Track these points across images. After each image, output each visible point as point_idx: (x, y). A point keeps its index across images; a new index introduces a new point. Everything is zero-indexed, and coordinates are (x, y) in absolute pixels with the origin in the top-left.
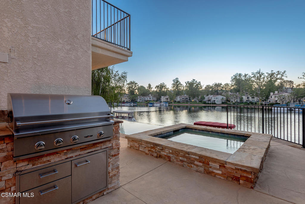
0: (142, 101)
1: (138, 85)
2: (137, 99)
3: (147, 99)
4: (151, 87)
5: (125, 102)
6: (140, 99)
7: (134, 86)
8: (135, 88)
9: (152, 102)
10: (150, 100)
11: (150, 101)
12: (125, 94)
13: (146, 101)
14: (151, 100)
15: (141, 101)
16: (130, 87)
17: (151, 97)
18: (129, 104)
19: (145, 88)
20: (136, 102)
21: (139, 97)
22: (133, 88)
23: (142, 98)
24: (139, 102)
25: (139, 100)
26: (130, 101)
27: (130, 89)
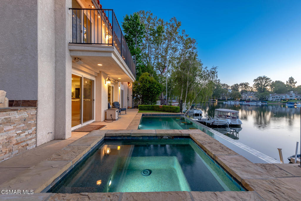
0: (277, 100)
1: (271, 80)
2: (269, 97)
3: (286, 97)
4: (295, 81)
5: (251, 100)
6: (273, 98)
7: (264, 82)
8: (266, 85)
9: (294, 101)
10: (291, 98)
11: (291, 100)
12: (252, 91)
13: (284, 100)
14: (293, 98)
15: (274, 100)
16: (258, 84)
17: (294, 95)
18: (255, 103)
19: (283, 83)
20: (267, 100)
21: (271, 95)
22: (263, 84)
23: (277, 96)
24: (271, 101)
25: (271, 99)
26: (258, 99)
27: (258, 86)
